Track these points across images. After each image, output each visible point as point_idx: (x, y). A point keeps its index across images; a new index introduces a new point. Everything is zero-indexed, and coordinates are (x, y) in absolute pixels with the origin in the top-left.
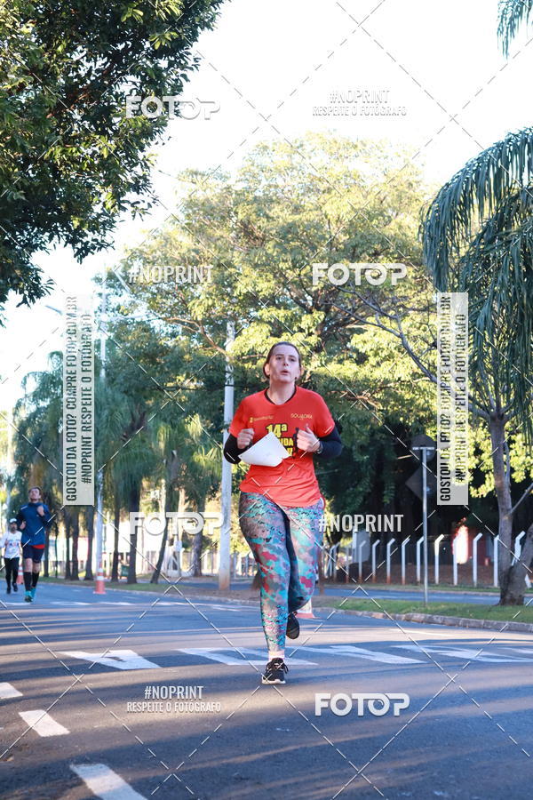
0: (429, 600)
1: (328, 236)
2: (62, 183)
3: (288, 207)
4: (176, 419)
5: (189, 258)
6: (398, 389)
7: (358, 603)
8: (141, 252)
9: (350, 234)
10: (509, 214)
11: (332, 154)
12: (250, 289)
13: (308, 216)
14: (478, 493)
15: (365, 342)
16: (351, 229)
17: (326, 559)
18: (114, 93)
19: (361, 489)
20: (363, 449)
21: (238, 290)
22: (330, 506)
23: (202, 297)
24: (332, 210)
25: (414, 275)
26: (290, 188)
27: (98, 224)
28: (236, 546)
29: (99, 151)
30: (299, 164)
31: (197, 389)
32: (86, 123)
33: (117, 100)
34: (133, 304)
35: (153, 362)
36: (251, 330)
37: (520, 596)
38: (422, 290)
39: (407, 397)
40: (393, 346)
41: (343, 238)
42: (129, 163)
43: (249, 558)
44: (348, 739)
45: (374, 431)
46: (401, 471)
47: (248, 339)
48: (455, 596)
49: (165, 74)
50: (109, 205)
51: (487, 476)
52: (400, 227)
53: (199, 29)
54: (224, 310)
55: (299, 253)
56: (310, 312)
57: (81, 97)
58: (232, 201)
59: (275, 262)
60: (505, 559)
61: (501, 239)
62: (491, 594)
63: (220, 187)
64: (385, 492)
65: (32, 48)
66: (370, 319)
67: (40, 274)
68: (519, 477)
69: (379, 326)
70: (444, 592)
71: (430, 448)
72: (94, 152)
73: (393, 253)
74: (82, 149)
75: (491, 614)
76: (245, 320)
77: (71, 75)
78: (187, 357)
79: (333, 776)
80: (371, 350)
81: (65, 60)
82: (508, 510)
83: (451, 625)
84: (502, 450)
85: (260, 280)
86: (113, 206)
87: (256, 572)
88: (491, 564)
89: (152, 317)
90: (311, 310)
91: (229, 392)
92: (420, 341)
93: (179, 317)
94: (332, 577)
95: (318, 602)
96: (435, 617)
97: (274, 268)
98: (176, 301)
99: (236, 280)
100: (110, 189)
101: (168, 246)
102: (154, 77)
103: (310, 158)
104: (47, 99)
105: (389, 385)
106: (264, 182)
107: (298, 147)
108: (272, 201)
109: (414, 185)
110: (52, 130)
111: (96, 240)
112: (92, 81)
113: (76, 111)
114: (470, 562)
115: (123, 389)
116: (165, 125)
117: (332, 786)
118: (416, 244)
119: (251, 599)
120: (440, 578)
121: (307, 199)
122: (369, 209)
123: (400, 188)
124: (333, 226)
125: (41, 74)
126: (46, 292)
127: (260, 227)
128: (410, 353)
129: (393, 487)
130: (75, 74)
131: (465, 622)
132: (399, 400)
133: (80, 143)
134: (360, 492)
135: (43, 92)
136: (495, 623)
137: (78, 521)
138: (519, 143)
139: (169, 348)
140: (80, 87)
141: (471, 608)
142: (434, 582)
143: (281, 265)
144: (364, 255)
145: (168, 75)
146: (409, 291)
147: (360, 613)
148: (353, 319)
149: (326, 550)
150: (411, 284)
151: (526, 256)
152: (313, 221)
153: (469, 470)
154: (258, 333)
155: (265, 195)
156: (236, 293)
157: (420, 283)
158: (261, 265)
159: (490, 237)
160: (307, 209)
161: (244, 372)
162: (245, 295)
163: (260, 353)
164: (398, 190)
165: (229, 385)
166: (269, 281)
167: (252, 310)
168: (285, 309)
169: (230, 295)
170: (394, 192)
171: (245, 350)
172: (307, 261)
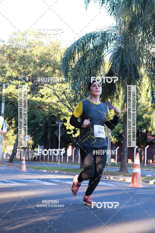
0: (60, 167)
1: (33, 60)
3: (22, 51)
6: (52, 105)
7: (39, 167)
9: (40, 59)
10: (86, 56)
11: (35, 36)
12: (10, 75)
13: (28, 54)
14: (75, 136)
15: (43, 91)
16: (40, 58)
17: (30, 154)
19: (41, 134)
20: (42, 122)
22: (32, 139)
24: (35, 52)
25: (58, 72)
26: (23, 45)
28: (4, 150)
36: (10, 87)
39: (55, 108)
40: (52, 93)
41: (38, 61)
43: (8, 154)
44: (35, 207)
45: (45, 117)
46: (53, 129)
47: (9, 89)
48: (67, 166)
51: (77, 131)
52: (54, 58)
54: (2, 81)
55: (25, 65)
56: (28, 82)
58: (6, 49)
59: (18, 67)
61: (83, 63)
62: (78, 165)
63: (2, 44)
64: (48, 135)
66: (45, 85)
69: (48, 87)
70: (64, 164)
71: (61, 123)
73: (52, 66)
75: (77, 171)
76: (8, 84)
79: (31, 217)
80: (45, 94)
83: (66, 174)
85: (13, 72)
87: (10, 158)
88: (78, 157)
90: (28, 81)
91: (3, 104)
92: (59, 92)
94: (32, 159)
95: (28, 167)
96: (61, 172)
97: (18, 69)
99: (6, 72)
103: (29, 37)
105: (50, 104)
106: (16, 44)
107: (25, 34)
108: (17, 49)
109: (59, 46)
114: (72, 156)
117: (30, 220)
118: (59, 63)
119: (8, 165)
120: (63, 160)
121: (28, 49)
122: (46, 52)
123: (55, 47)
124: (35, 57)
127: (14, 57)
128: (56, 95)
129: (50, 134)
131: (70, 173)
132: (53, 109)
134: (41, 135)
138: (89, 36)
141: (72, 169)
142: (61, 162)
143: (20, 68)
144: (44, 66)
146: (56, 77)
147: (40, 170)
148: (40, 84)
149: (30, 151)
150: (57, 75)
151: (90, 69)
152: (29, 55)
153: (72, 129)
154: (12, 88)
155: (15, 47)
156: (6, 76)
157: (60, 75)
158: (14, 68)
159: (80, 63)
160: (28, 52)
161: (8, 99)
162: (9, 76)
163: (13, 93)
164: (54, 48)
165: (3, 103)
166: (16, 72)
167: (10, 81)
168: (21, 81)
169: (4, 76)
170: (53, 48)
171: (8, 93)
172: (27, 67)
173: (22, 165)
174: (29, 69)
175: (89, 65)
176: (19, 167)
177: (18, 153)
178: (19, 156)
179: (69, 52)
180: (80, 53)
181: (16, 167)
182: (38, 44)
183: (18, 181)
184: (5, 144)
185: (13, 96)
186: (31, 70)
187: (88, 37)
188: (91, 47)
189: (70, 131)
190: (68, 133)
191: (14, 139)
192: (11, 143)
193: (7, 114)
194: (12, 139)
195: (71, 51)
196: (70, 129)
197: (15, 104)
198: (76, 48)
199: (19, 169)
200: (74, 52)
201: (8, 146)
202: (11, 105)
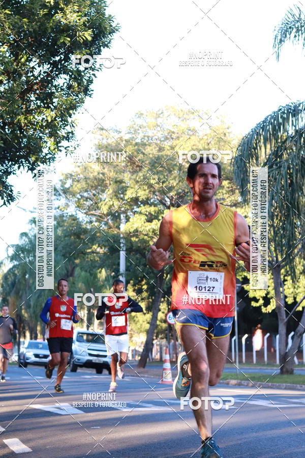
0: (239, 372)
1: (178, 164)
2: (25, 136)
3: (155, 148)
4: (92, 270)
5: (99, 178)
8: (71, 175)
10: (281, 151)
11: (179, 118)
12: (134, 196)
13: (167, 153)
14: (266, 310)
18: (54, 85)
21: (127, 195)
23: (107, 200)
24: (180, 149)
25: (228, 186)
26: (156, 137)
27: (46, 159)
29: (46, 118)
30: (161, 123)
31: (105, 253)
32: (39, 102)
33: (56, 88)
34: (67, 205)
35: (79, 237)
36: (135, 219)
37: (292, 369)
38: (233, 194)
42: (63, 124)
43: (136, 351)
47: (133, 224)
48: (255, 370)
49: (83, 74)
50: (52, 148)
51: (271, 300)
53: (102, 48)
54: (119, 208)
55: (162, 174)
56: (169, 208)
57: (35, 87)
58: (123, 145)
59: (148, 179)
60: (283, 347)
61: (277, 165)
62: (275, 368)
63: (116, 137)
65: (6, 60)
67: (13, 188)
68: (290, 301)
70: (248, 367)
71: (238, 285)
72: (43, 119)
74: (36, 117)
75: (275, 380)
76: (131, 213)
77: (29, 75)
78: (98, 234)
81: (26, 66)
82: (284, 320)
83: (252, 386)
84: (280, 286)
85: (140, 190)
86: (54, 149)
87: (139, 358)
88: (275, 351)
89: (78, 212)
91: (123, 254)
93: (93, 212)
96: (243, 382)
97: (148, 183)
98: (92, 203)
99: (126, 191)
100: (52, 139)
101: (87, 171)
102: (77, 76)
103: (167, 120)
104: (15, 89)
106: (141, 135)
107: (160, 114)
108: (146, 145)
109: (227, 134)
110: (19, 107)
111: (45, 168)
112: (41, 78)
113: (32, 95)
114: (262, 349)
115: (62, 254)
116: (83, 103)
118: (229, 168)
120: (245, 359)
121: (166, 143)
122: (201, 148)
123: (218, 136)
125: (12, 74)
126: (16, 198)
127: (139, 160)
130: (32, 74)
131: (260, 384)
133: (35, 113)
135: (13, 85)
136: (278, 384)
137: (37, 330)
138: (286, 112)
139: (88, 229)
140: (35, 81)
141: (263, 376)
142: (242, 362)
143: (152, 182)
145: (85, 74)
146: (225, 195)
150: (226, 191)
151: (291, 175)
152: (170, 156)
153: (262, 297)
154: (139, 220)
155: (141, 141)
156: (126, 198)
157: (232, 191)
158: (141, 181)
159: (270, 164)
160: (166, 149)
161: (131, 243)
162: (132, 199)
163: (140, 232)
164: (217, 138)
165: (123, 250)
166: (145, 190)
167: (135, 207)
168: (154, 206)
169: (123, 199)
170: (215, 138)
171: (132, 230)
172: (167, 179)
173: (164, 371)
174: (171, 182)
175: (289, 168)
176: (159, 376)
177: (155, 349)
178: (159, 354)
179: (248, 144)
180: (268, 146)
181: (152, 377)
182: (186, 133)
183: (157, 402)
184: (130, 331)
185: (141, 237)
186: (175, 184)
187: (284, 113)
188: (290, 133)
189: (256, 300)
190: (254, 304)
191: (147, 320)
192: (142, 330)
193: (130, 273)
194: (144, 322)
195: (251, 143)
196: (256, 296)
197: (147, 253)
198: (260, 136)
199: (159, 378)
200: (256, 144)
201: (136, 334)
202: (139, 254)
